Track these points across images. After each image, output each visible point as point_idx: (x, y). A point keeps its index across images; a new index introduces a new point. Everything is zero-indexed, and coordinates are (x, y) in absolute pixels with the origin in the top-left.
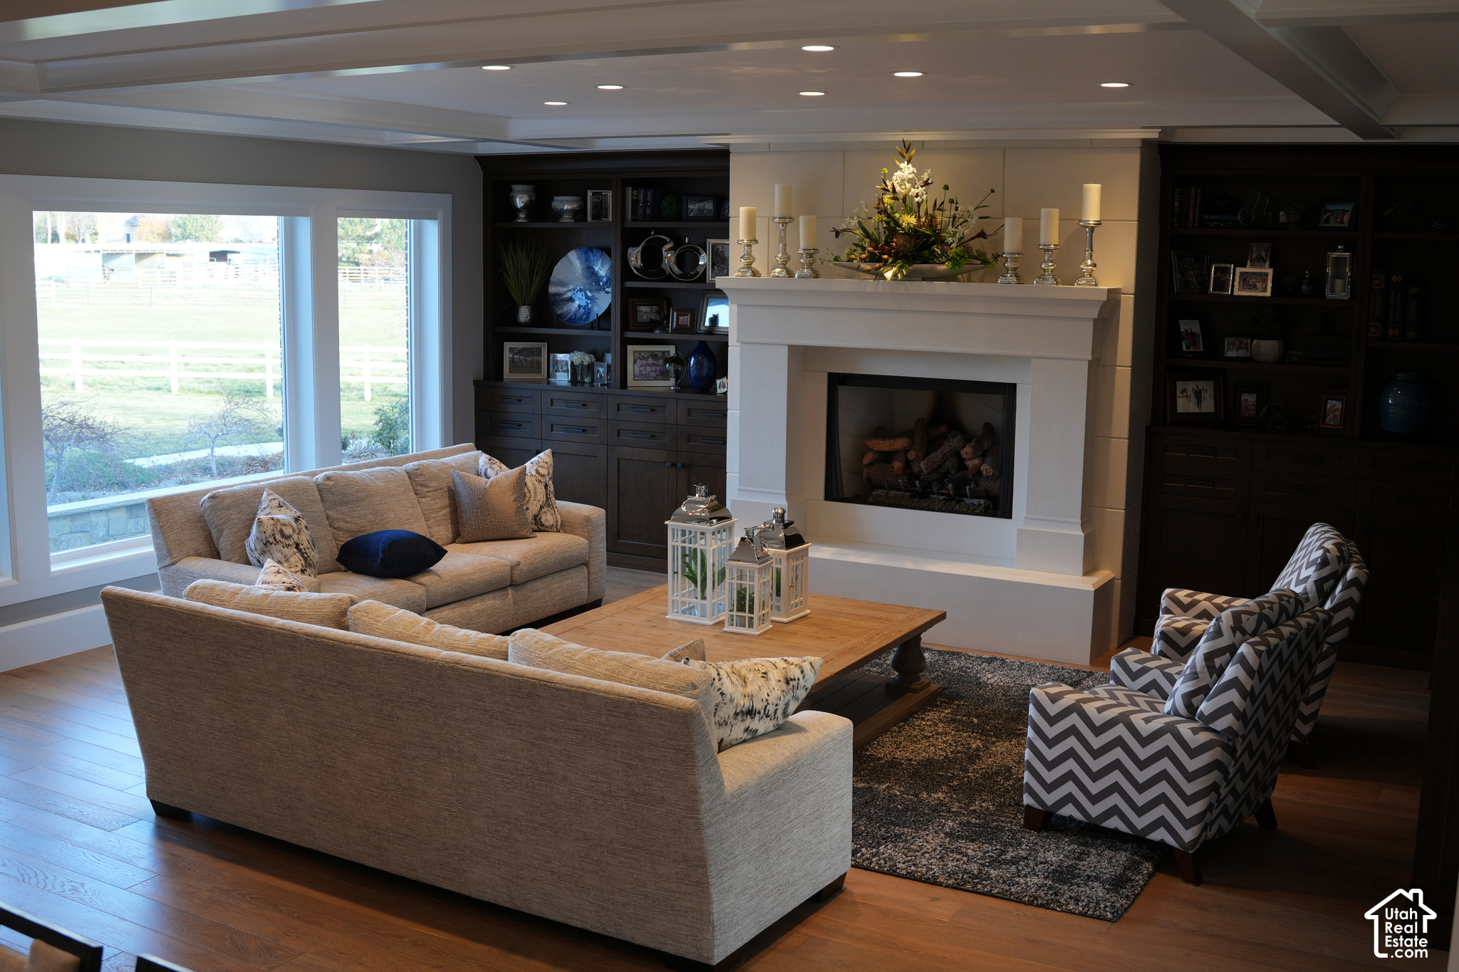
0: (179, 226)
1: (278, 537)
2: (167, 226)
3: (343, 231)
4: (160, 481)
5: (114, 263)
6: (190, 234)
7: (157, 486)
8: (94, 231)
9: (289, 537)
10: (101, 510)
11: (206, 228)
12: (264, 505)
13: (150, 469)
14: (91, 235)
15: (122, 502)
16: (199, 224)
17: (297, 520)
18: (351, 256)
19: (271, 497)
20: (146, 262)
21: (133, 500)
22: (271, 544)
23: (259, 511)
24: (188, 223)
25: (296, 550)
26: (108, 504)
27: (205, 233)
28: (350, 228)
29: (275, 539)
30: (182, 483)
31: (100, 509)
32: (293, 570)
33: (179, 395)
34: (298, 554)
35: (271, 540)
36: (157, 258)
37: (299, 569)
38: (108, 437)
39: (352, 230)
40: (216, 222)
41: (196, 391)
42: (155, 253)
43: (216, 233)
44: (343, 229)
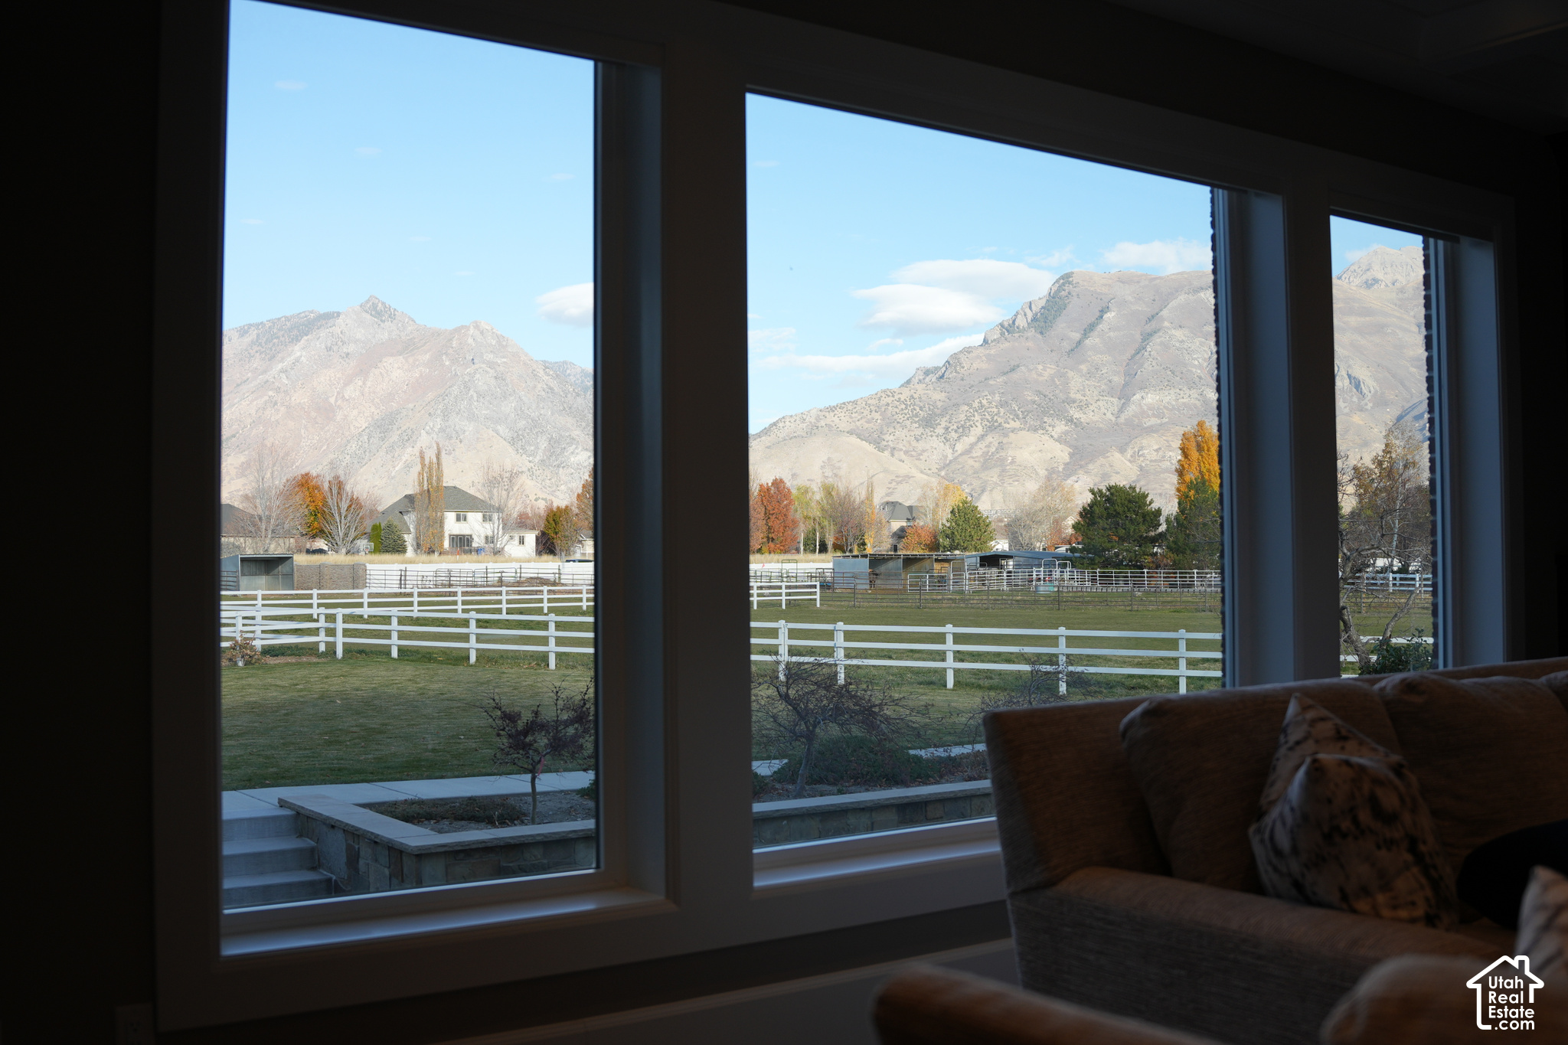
0: (947, 536)
1: (1365, 816)
2: (935, 537)
3: (1124, 531)
4: (941, 777)
5: (882, 569)
6: (958, 544)
7: (937, 783)
8: (861, 541)
9: (1389, 819)
10: (863, 809)
11: (975, 538)
12: (1295, 735)
13: (928, 760)
14: (859, 545)
15: (893, 798)
16: (968, 534)
17: (1398, 769)
18: (1133, 558)
19: (1310, 715)
20: (914, 567)
21: (907, 797)
22: (1344, 836)
23: (1282, 751)
24: (956, 533)
25: (1408, 857)
26: (872, 801)
27: (973, 543)
28: (1132, 528)
29: (1355, 821)
30: (971, 779)
31: (862, 807)
32: (1403, 913)
33: (956, 690)
34: (1415, 870)
35: (1346, 825)
36: (927, 564)
37: (1419, 912)
38: (876, 710)
39: (1135, 530)
40: (985, 532)
41: (975, 686)
42: (923, 559)
43: (985, 543)
44: (1124, 529)
